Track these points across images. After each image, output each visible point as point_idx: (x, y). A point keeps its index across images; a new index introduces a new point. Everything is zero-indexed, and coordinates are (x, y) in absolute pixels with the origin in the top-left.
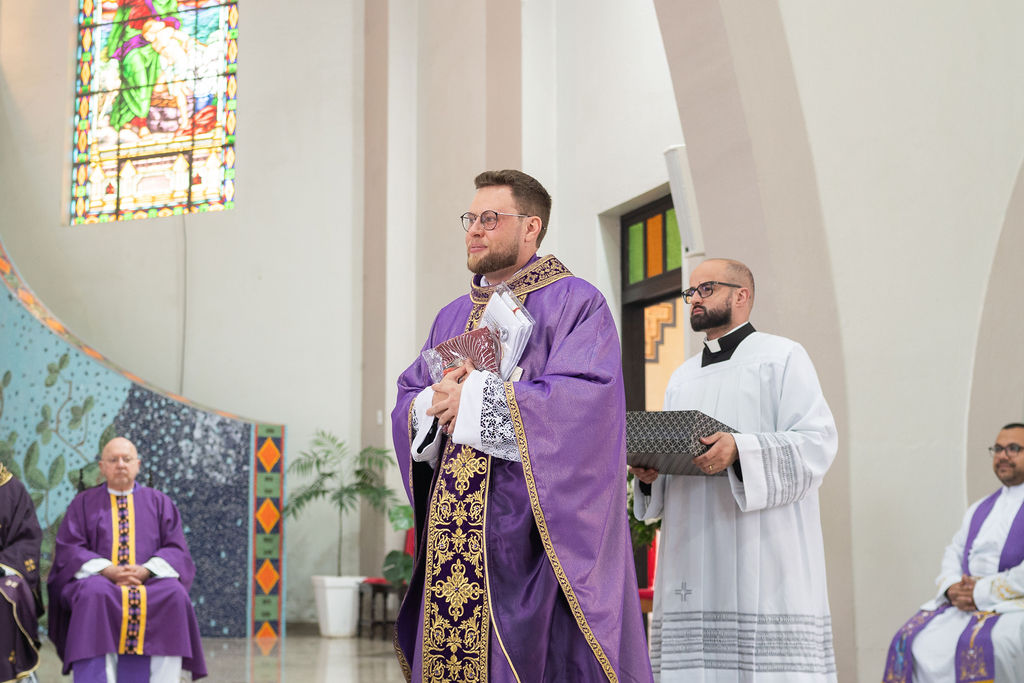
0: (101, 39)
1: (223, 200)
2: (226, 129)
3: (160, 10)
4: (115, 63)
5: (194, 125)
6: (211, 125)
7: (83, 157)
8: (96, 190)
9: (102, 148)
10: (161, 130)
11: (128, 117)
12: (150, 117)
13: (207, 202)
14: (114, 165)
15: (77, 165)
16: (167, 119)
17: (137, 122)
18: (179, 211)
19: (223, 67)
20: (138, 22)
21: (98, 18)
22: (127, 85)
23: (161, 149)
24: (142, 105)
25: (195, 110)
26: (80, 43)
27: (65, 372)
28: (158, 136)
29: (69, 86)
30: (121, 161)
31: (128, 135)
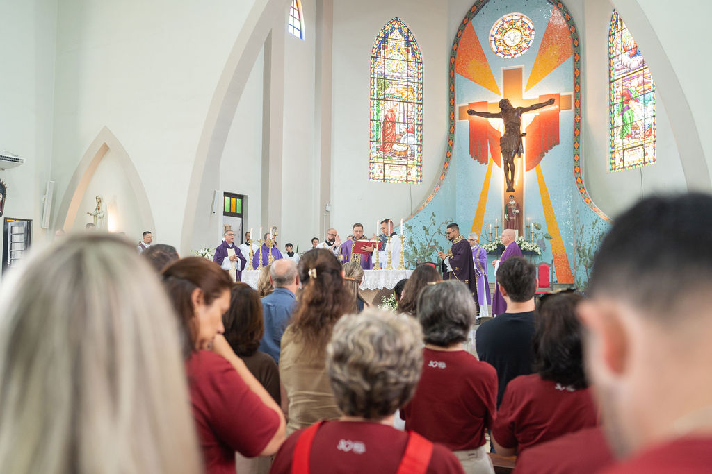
0: (617, 108)
1: (654, 161)
2: (654, 135)
3: (633, 96)
4: (621, 116)
5: (645, 135)
6: (650, 135)
7: (613, 150)
8: (617, 160)
9: (619, 146)
10: (635, 138)
11: (625, 134)
12: (631, 134)
13: (650, 162)
14: (621, 151)
15: (611, 153)
16: (637, 134)
17: (628, 136)
18: (641, 165)
19: (652, 114)
20: (627, 101)
21: (615, 101)
22: (625, 124)
23: (635, 145)
24: (629, 131)
25: (645, 130)
26: (611, 111)
27: (597, 224)
28: (634, 140)
29: (608, 126)
30: (624, 150)
31: (626, 141)
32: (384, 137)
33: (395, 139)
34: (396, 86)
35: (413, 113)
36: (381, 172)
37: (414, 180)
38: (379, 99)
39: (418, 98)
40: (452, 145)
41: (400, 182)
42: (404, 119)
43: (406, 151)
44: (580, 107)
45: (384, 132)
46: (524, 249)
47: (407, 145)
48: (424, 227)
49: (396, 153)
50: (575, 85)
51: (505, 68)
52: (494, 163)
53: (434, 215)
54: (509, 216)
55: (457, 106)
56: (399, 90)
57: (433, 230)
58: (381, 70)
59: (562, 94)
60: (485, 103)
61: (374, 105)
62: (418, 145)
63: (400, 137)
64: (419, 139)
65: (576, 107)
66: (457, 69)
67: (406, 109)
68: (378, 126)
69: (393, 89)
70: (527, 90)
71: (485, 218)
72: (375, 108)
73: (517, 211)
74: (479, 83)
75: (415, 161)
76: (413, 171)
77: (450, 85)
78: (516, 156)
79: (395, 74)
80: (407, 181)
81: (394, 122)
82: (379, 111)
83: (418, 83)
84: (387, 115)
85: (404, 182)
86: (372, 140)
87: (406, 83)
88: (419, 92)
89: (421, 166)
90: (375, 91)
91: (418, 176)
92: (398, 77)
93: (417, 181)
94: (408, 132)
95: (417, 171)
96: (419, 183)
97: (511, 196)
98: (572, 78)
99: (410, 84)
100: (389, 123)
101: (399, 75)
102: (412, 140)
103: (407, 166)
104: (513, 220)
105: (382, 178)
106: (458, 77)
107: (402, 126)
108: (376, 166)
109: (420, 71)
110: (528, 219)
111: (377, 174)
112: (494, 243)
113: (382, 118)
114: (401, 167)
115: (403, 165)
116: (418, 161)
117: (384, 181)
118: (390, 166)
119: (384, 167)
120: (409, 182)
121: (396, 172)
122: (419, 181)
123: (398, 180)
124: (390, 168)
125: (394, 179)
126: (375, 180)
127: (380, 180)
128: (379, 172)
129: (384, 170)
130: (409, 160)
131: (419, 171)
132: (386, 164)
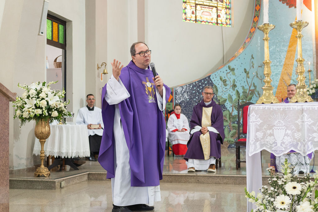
36: (193, 13)
37: (224, 23)
41: (210, 24)
48: (245, 69)
53: (253, 58)
57: (252, 73)
75: (224, 4)
76: (222, 13)
80: (217, 23)
85: (214, 24)
89: (229, 9)
91: (227, 19)
93: (227, 24)
95: (226, 13)
103: (216, 7)
105: (194, 19)
108: (188, 7)
111: (189, 15)
112: (311, 86)
114: (212, 8)
115: (213, 7)
116: (226, 3)
117: (196, 22)
118: (202, 7)
119: (196, 7)
120: (219, 25)
121: (207, 14)
122: (228, 24)
123: (209, 22)
124: (202, 9)
125: (205, 20)
126: (187, 21)
127: (192, 21)
128: (191, 13)
129: (196, 11)
130: (219, 2)
131: (228, 14)
132: (198, 4)
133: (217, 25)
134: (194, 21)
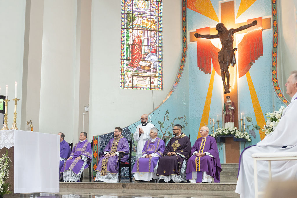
32: (132, 56)
33: (141, 57)
34: (141, 19)
35: (155, 39)
36: (130, 82)
37: (157, 87)
38: (129, 29)
39: (158, 27)
40: (184, 61)
41: (145, 89)
42: (148, 43)
43: (150, 66)
44: (277, 26)
45: (132, 52)
46: (238, 137)
47: (151, 62)
48: (159, 121)
49: (141, 68)
50: (273, 10)
51: (222, 2)
52: (216, 72)
53: (167, 112)
54: (226, 112)
55: (188, 32)
56: (144, 21)
57: (167, 124)
58: (130, 7)
59: (264, 18)
60: (208, 29)
61: (124, 33)
62: (159, 61)
63: (145, 56)
64: (160, 57)
65: (274, 26)
66: (188, 5)
67: (149, 35)
68: (127, 48)
69: (139, 21)
70: (237, 17)
71: (210, 115)
72: (126, 35)
73: (233, 108)
74: (204, 14)
75: (157, 74)
76: (155, 81)
77: (183, 17)
78: (231, 66)
79: (141, 10)
80: (151, 88)
81: (140, 45)
82: (128, 37)
83: (159, 16)
84: (134, 40)
85: (148, 89)
86: (123, 58)
87: (149, 17)
88: (160, 23)
89: (161, 77)
90: (125, 23)
91: (159, 84)
92: (143, 12)
94: (151, 52)
95: (159, 81)
96: (160, 90)
97: (227, 97)
98: (271, 5)
99: (152, 17)
100: (136, 46)
101: (144, 11)
102: (154, 58)
103: (150, 77)
104: (229, 115)
105: (131, 86)
106: (188, 11)
107: (146, 48)
108: (126, 78)
109: (160, 8)
110: (242, 114)
111: (127, 83)
112: (215, 133)
113: (131, 42)
114: (146, 78)
115: (147, 76)
116: (159, 73)
117: (132, 89)
118: (137, 77)
119: (132, 78)
120: (152, 89)
121: (142, 82)
122: (160, 88)
123: (143, 88)
124: (137, 79)
125: (140, 86)
126: (126, 88)
127: (129, 88)
128: (129, 82)
129: (132, 80)
130: (152, 73)
131: (160, 81)
132: (134, 76)
133: (151, 89)
134: (130, 88)
